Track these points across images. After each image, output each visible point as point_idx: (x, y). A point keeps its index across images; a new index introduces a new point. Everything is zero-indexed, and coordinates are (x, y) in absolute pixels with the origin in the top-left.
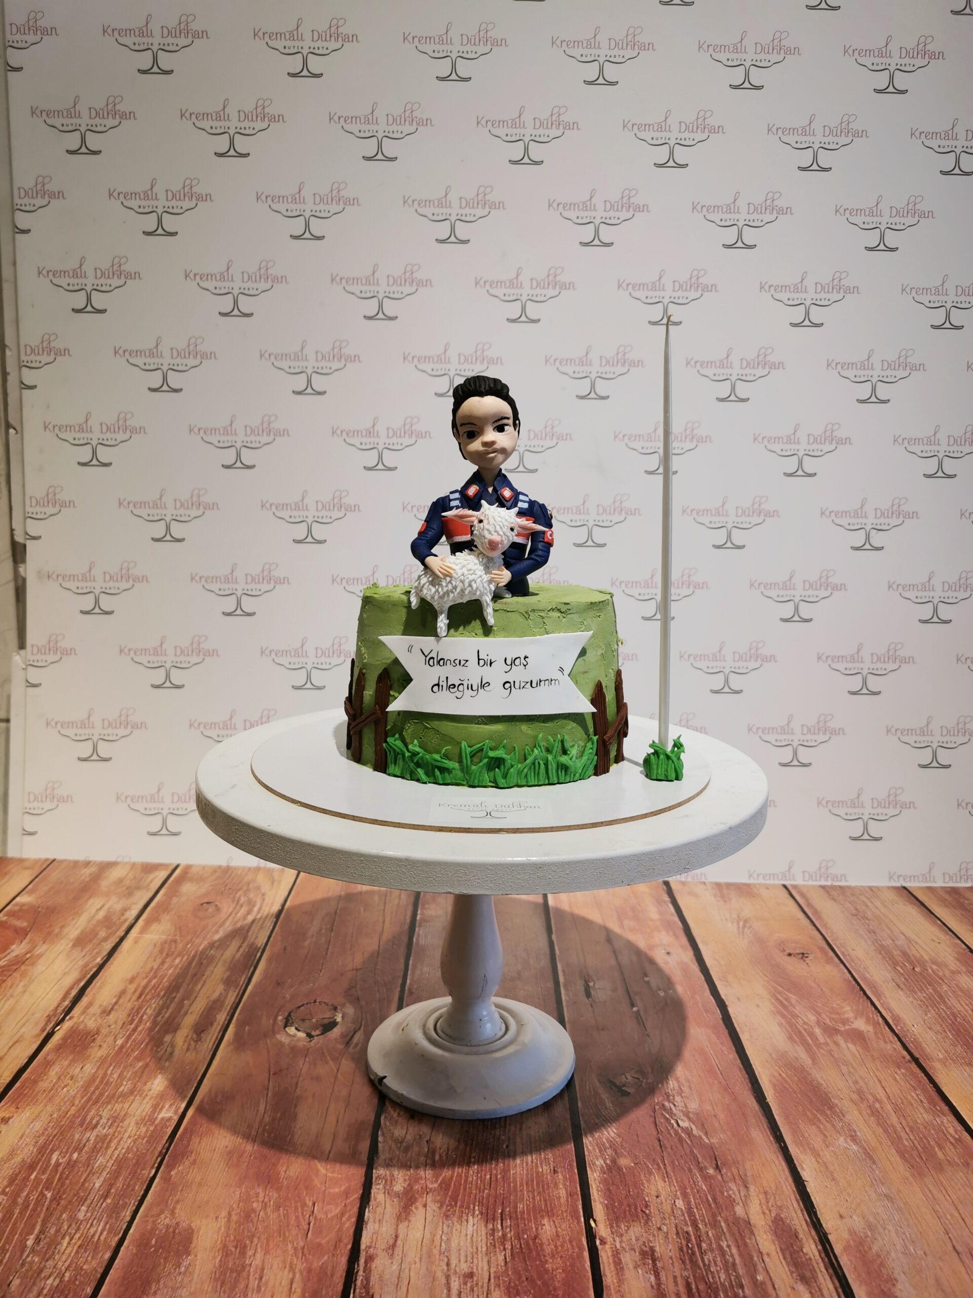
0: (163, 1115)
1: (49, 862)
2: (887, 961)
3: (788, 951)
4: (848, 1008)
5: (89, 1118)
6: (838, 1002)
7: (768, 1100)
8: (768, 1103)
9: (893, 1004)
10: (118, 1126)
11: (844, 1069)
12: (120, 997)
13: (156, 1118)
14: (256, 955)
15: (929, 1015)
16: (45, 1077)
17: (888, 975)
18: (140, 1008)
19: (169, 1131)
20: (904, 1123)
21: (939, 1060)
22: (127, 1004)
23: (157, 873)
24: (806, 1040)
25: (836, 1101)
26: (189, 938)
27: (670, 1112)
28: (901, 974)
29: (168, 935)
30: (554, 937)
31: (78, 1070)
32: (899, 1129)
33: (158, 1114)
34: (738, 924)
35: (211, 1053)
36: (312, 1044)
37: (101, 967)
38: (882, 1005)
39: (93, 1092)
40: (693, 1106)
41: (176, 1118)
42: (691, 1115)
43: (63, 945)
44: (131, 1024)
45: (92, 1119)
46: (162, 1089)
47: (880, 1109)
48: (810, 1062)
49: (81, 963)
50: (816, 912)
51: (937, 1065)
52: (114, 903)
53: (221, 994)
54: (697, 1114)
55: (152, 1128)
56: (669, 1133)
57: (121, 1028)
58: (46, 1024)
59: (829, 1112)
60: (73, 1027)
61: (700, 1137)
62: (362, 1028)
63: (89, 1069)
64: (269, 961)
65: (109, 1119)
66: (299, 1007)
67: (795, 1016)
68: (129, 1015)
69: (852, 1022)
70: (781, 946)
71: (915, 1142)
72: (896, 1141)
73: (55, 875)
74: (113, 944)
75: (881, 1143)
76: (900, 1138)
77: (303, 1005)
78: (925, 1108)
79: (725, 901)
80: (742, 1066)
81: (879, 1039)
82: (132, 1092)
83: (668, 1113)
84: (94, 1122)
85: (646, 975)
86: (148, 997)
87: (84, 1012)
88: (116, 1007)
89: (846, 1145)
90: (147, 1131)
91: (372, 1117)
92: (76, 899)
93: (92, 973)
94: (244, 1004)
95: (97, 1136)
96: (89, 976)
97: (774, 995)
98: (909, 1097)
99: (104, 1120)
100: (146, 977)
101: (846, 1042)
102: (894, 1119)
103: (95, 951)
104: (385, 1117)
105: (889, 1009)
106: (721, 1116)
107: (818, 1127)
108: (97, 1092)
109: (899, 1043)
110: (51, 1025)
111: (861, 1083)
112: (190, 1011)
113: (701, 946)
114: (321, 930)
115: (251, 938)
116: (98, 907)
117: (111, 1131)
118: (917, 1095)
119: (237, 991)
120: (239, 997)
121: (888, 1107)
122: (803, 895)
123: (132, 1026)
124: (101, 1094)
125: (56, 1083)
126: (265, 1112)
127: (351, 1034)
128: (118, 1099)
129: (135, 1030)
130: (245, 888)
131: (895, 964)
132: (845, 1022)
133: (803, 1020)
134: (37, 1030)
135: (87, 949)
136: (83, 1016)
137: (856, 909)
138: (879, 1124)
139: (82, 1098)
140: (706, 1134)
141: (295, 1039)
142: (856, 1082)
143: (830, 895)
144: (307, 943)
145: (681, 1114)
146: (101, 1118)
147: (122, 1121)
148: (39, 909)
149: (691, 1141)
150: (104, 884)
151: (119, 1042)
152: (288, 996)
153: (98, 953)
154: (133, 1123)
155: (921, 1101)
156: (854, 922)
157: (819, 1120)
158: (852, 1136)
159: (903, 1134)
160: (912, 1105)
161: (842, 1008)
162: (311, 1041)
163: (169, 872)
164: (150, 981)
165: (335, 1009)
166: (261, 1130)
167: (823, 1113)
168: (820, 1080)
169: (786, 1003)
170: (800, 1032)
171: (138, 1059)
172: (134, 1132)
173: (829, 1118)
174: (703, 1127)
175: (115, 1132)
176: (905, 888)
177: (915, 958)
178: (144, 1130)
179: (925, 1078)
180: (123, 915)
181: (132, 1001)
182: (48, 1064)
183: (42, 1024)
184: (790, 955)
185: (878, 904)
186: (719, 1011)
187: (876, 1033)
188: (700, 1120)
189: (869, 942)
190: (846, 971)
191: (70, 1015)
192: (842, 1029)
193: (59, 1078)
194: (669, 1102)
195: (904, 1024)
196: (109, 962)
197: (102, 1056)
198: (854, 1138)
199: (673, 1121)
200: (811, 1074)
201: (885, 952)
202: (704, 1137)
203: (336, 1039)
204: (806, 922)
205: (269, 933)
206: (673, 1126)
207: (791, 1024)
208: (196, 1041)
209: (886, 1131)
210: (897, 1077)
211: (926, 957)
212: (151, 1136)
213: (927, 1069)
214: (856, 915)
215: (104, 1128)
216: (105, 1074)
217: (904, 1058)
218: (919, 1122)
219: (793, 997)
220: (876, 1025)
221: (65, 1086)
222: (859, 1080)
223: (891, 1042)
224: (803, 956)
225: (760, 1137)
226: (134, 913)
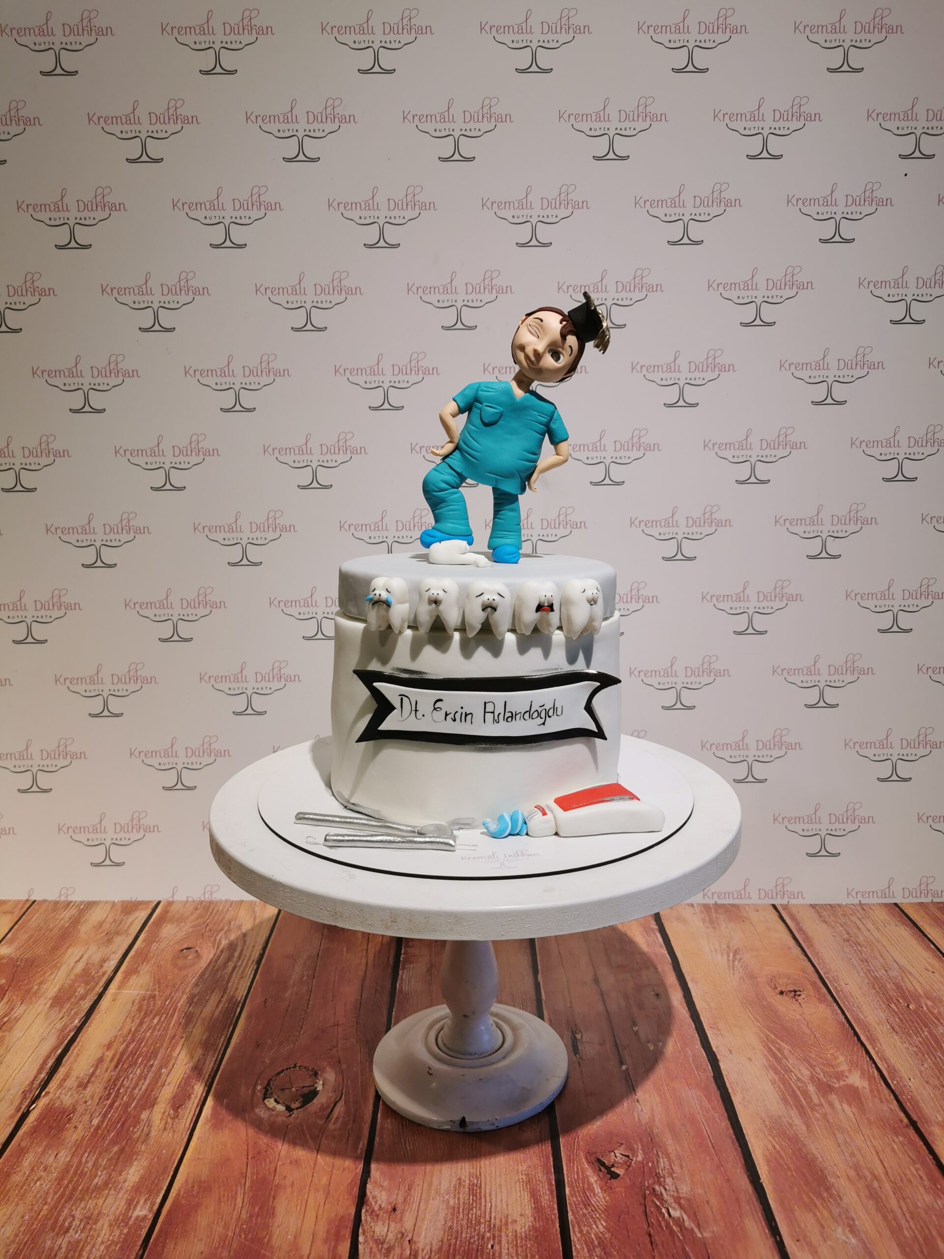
0: (136, 1213)
1: (28, 905)
2: (880, 997)
3: (779, 989)
4: (842, 1059)
5: (61, 1219)
6: (832, 1051)
7: (762, 1180)
8: (761, 1184)
9: (888, 1052)
10: (91, 1229)
11: (839, 1136)
12: (97, 1067)
13: (131, 1217)
14: (236, 1011)
15: (926, 1065)
16: (18, 1169)
17: (882, 1015)
18: (117, 1079)
19: (144, 1232)
20: (904, 1209)
21: (938, 1124)
22: (105, 1074)
23: (137, 914)
24: (800, 1101)
25: (833, 1180)
26: (168, 992)
27: (660, 1197)
28: (895, 1012)
29: (147, 990)
30: (540, 978)
31: (52, 1158)
32: (900, 1216)
33: (133, 1213)
34: (728, 956)
35: (189, 1132)
36: (291, 1119)
37: (79, 1030)
38: (877, 1053)
39: (67, 1186)
40: (685, 1190)
41: (151, 1216)
42: (682, 1201)
43: (41, 1005)
44: (107, 1099)
45: (64, 1221)
46: (137, 1180)
47: (878, 1190)
48: (804, 1128)
49: (59, 1026)
50: (807, 939)
51: (936, 1130)
52: (94, 953)
53: (199, 1060)
54: (688, 1200)
55: (126, 1231)
56: (660, 1226)
57: (98, 1104)
58: (21, 1103)
59: (825, 1195)
60: (49, 1104)
61: (692, 1230)
62: (343, 1097)
63: (64, 1156)
64: (249, 1017)
65: (81, 1220)
66: (279, 1074)
67: (788, 1071)
68: (106, 1088)
69: (847, 1077)
70: (772, 982)
71: (917, 1232)
72: (896, 1231)
73: (35, 920)
74: (91, 1003)
75: (881, 1235)
76: (900, 1228)
77: (283, 1071)
78: (925, 1186)
79: (715, 928)
80: (734, 1137)
81: (875, 1097)
82: (106, 1184)
83: (658, 1199)
84: (67, 1224)
85: (635, 1024)
86: (126, 1066)
87: (60, 1086)
88: (93, 1079)
89: (844, 1238)
90: (121, 1234)
91: (352, 1211)
92: (55, 948)
93: (69, 1038)
94: (222, 1073)
95: (69, 1242)
96: (66, 1042)
97: (768, 1046)
98: (909, 1173)
99: (77, 1222)
100: (124, 1041)
101: (841, 1102)
102: (893, 1203)
103: (73, 1012)
104: (367, 1211)
105: (884, 1059)
106: (714, 1201)
107: (815, 1214)
108: (70, 1186)
109: (895, 1102)
110: (27, 1103)
111: (859, 1156)
112: (167, 1082)
113: (691, 985)
114: (303, 977)
115: (230, 991)
116: (77, 958)
117: (83, 1235)
118: (917, 1170)
119: (216, 1056)
120: (217, 1063)
121: (887, 1186)
122: (793, 917)
123: (109, 1102)
124: (75, 1189)
125: (29, 1176)
126: (242, 1207)
127: (332, 1106)
128: (92, 1193)
129: (111, 1106)
130: (226, 928)
131: (889, 1000)
132: (840, 1076)
133: (797, 1076)
134: (11, 1111)
135: (64, 1010)
136: (60, 1091)
137: (848, 934)
138: (878, 1210)
139: (55, 1193)
140: (699, 1226)
141: (274, 1113)
142: (852, 1155)
143: (820, 917)
144: (287, 995)
145: (673, 1200)
146: (74, 1219)
147: (95, 1223)
148: (19, 963)
149: (683, 1235)
150: (84, 929)
151: (95, 1122)
152: (267, 1061)
153: (76, 1013)
154: (106, 1225)
155: (921, 1177)
156: (847, 950)
157: (816, 1206)
158: (849, 1226)
159: (903, 1222)
160: (911, 1183)
161: (836, 1058)
162: (290, 1116)
163: (149, 911)
164: (127, 1046)
165: (316, 1074)
166: (238, 1230)
167: (819, 1196)
168: (815, 1152)
169: (779, 1055)
170: (793, 1091)
171: (114, 1142)
172: (106, 1237)
173: (825, 1201)
174: (694, 1217)
175: (87, 1237)
176: (896, 904)
177: (909, 991)
178: (117, 1233)
179: (924, 1147)
180: (101, 966)
181: (109, 1071)
182: (21, 1152)
183: (17, 1103)
184: (782, 993)
185: (870, 926)
186: (710, 1068)
187: (872, 1091)
188: (690, 1206)
189: (862, 974)
190: (839, 1011)
191: (46, 1090)
192: (837, 1086)
193: (32, 1170)
194: (660, 1185)
195: (901, 1077)
196: (87, 1025)
197: (77, 1140)
198: (852, 1229)
199: (664, 1210)
200: (804, 1145)
201: (877, 985)
202: (696, 1230)
203: (315, 1113)
204: (797, 951)
205: (249, 984)
206: (664, 1217)
207: (784, 1082)
208: (173, 1119)
209: (885, 1218)
210: (895, 1147)
211: (920, 991)
212: (125, 1240)
213: (926, 1136)
214: (848, 941)
215: (76, 1232)
216: (80, 1161)
217: (901, 1121)
218: (919, 1205)
219: (786, 1046)
220: (871, 1078)
221: (38, 1180)
222: (856, 1152)
223: (887, 1101)
224: (795, 993)
225: (755, 1228)
226: (113, 963)
